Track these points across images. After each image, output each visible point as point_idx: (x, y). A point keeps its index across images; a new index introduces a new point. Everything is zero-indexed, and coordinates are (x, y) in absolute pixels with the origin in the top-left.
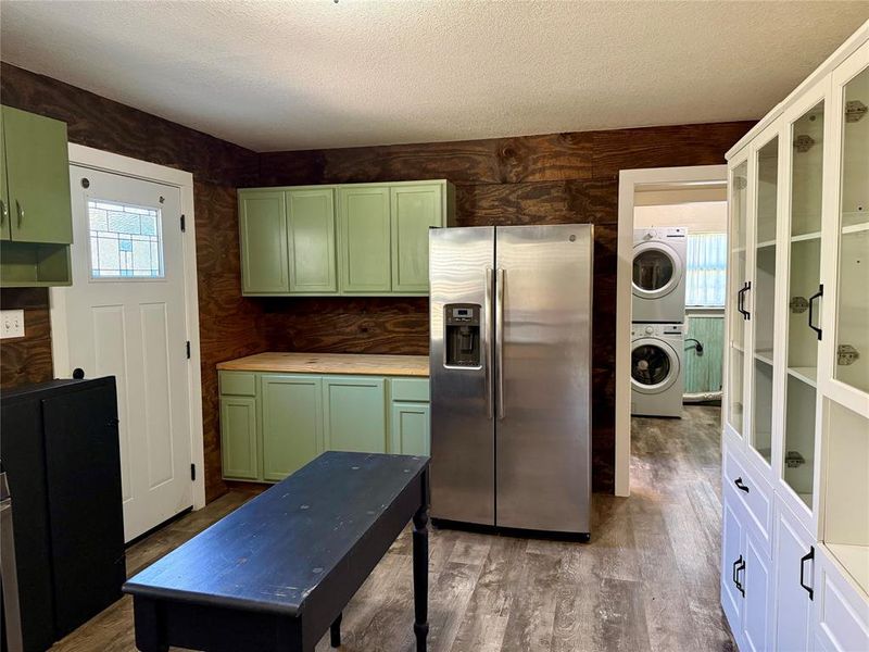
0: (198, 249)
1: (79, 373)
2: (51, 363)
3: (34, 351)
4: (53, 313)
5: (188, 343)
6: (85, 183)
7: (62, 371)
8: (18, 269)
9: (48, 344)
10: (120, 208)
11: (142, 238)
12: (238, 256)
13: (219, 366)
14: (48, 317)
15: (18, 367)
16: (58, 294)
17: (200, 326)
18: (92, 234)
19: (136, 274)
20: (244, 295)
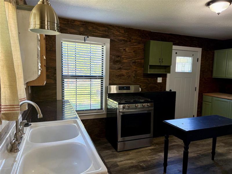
0: (201, 66)
1: (171, 90)
2: (166, 88)
3: (163, 85)
4: (167, 78)
5: (196, 87)
6: (176, 53)
7: (168, 89)
8: (162, 70)
9: (165, 84)
10: (183, 57)
11: (187, 64)
12: (212, 68)
13: (203, 94)
14: (166, 79)
15: (160, 88)
16: (168, 75)
17: (199, 84)
18: (176, 63)
19: (185, 71)
20: (213, 77)
